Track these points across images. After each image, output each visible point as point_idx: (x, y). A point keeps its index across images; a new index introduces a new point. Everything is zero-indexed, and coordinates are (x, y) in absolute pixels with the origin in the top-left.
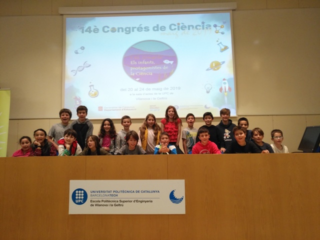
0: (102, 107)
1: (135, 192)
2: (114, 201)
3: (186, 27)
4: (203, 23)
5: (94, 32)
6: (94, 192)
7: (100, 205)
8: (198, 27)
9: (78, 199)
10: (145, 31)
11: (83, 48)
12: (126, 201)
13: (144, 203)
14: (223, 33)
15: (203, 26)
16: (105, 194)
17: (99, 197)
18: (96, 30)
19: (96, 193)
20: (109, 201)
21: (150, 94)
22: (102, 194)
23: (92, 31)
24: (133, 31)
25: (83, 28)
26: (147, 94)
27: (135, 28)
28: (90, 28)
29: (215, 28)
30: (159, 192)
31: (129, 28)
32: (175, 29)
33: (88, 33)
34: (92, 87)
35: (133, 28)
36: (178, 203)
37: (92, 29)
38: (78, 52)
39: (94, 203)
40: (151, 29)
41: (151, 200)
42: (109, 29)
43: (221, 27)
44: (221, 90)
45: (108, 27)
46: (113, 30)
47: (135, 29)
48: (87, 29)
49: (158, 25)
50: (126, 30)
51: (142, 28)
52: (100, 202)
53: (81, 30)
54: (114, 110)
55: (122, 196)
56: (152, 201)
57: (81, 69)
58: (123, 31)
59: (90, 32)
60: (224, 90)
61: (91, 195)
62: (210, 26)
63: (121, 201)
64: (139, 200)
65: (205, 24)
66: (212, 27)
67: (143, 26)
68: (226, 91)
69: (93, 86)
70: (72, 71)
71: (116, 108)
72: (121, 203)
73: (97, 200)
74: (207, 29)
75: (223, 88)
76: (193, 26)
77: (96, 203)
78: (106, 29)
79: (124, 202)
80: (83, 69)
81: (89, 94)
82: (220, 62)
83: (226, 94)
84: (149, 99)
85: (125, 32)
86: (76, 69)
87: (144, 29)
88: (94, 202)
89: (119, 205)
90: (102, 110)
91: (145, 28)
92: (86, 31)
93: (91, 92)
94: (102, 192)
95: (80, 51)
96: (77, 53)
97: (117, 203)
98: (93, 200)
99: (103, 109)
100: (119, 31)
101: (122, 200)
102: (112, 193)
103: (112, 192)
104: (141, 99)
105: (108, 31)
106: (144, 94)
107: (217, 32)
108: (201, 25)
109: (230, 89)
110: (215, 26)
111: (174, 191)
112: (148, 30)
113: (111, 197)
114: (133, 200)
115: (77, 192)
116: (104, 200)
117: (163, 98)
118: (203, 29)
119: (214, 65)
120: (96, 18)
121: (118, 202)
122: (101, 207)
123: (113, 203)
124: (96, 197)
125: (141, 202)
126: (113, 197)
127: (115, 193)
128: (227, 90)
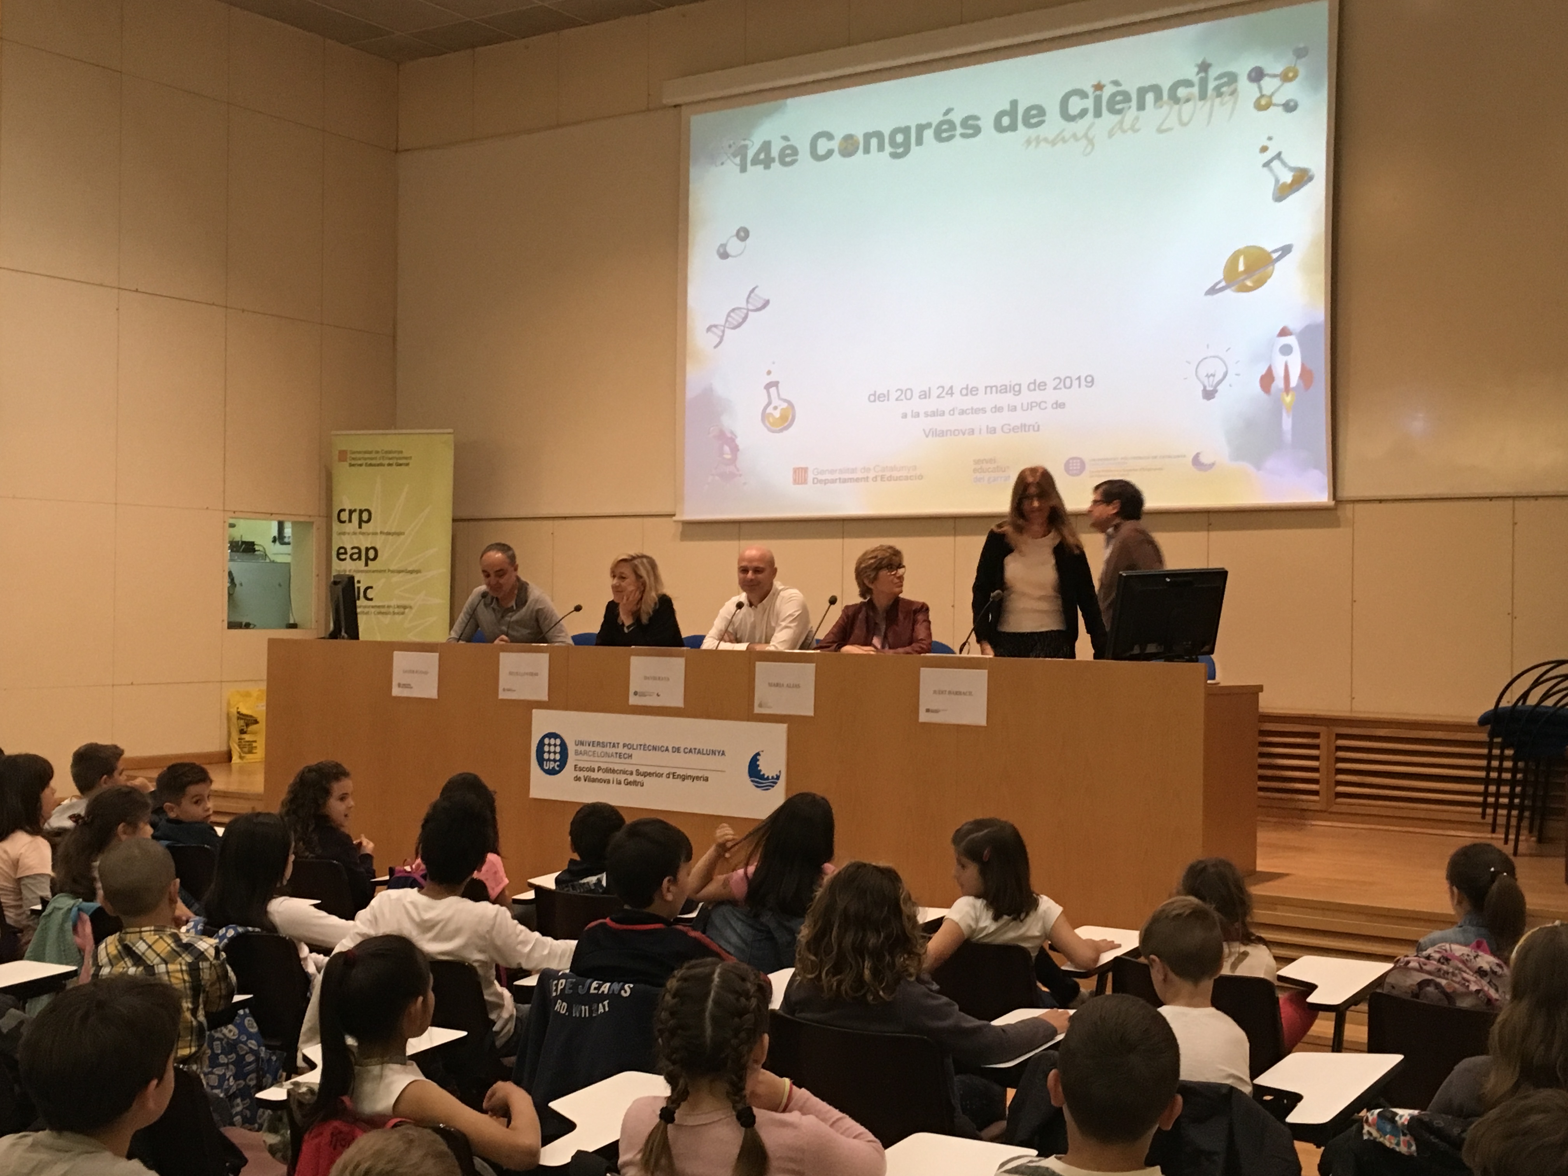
0: (805, 470)
1: (670, 749)
2: (625, 772)
3: (1127, 98)
4: (1204, 67)
5: (784, 163)
6: (582, 743)
7: (594, 780)
8: (1182, 92)
9: (549, 760)
10: (963, 135)
11: (743, 234)
12: (650, 774)
13: (688, 782)
14: (1290, 107)
15: (1204, 83)
16: (605, 750)
17: (592, 758)
18: (789, 156)
19: (587, 748)
20: (613, 771)
21: (976, 411)
22: (599, 749)
23: (773, 160)
24: (919, 142)
25: (742, 152)
26: (963, 412)
27: (929, 125)
28: (766, 146)
29: (1254, 86)
30: (723, 754)
31: (906, 131)
32: (1083, 113)
33: (761, 167)
34: (773, 390)
35: (921, 128)
36: (767, 788)
37: (775, 153)
38: (729, 250)
39: (581, 774)
40: (987, 123)
41: (706, 774)
42: (835, 145)
43: (1286, 77)
44: (1267, 380)
45: (829, 136)
46: (849, 147)
47: (929, 134)
48: (758, 154)
49: (1014, 104)
50: (893, 143)
51: (952, 125)
52: (594, 771)
53: (738, 160)
54: (845, 481)
55: (642, 760)
56: (707, 779)
57: (737, 317)
58: (881, 148)
59: (767, 163)
60: (1279, 383)
61: (577, 753)
62: (1232, 78)
63: (638, 773)
64: (680, 772)
65: (1213, 73)
66: (1243, 83)
67: (957, 117)
68: (1287, 388)
69: (775, 384)
70: (709, 329)
71: (854, 471)
72: (639, 779)
73: (587, 765)
74: (1220, 94)
75: (1279, 373)
76: (1156, 89)
77: (586, 774)
78: (823, 146)
79: (645, 774)
80: (745, 319)
81: (765, 416)
82: (1269, 248)
83: (1288, 399)
84: (972, 432)
85: (888, 149)
86: (722, 322)
87: (959, 130)
88: (581, 769)
89: (635, 783)
90: (805, 482)
91: (965, 123)
92: (755, 162)
93: (770, 410)
94: (599, 743)
95: (734, 246)
96: (724, 255)
97: (631, 778)
98: (581, 764)
99: (811, 476)
100: (867, 151)
101: (642, 769)
102: (620, 750)
103: (621, 745)
104: (943, 433)
105: (830, 153)
106: (952, 412)
107: (1263, 104)
108: (1196, 80)
109: (1306, 375)
110: (1257, 75)
111: (758, 754)
112: (977, 130)
113: (617, 760)
114: (666, 771)
115: (546, 741)
116: (604, 766)
117: (1024, 427)
118: (1203, 96)
119: (1241, 268)
120: (789, 101)
121: (632, 773)
122: (596, 784)
123: (622, 777)
124: (585, 757)
125: (684, 778)
126: (623, 760)
127: (626, 750)
128: (1294, 381)
